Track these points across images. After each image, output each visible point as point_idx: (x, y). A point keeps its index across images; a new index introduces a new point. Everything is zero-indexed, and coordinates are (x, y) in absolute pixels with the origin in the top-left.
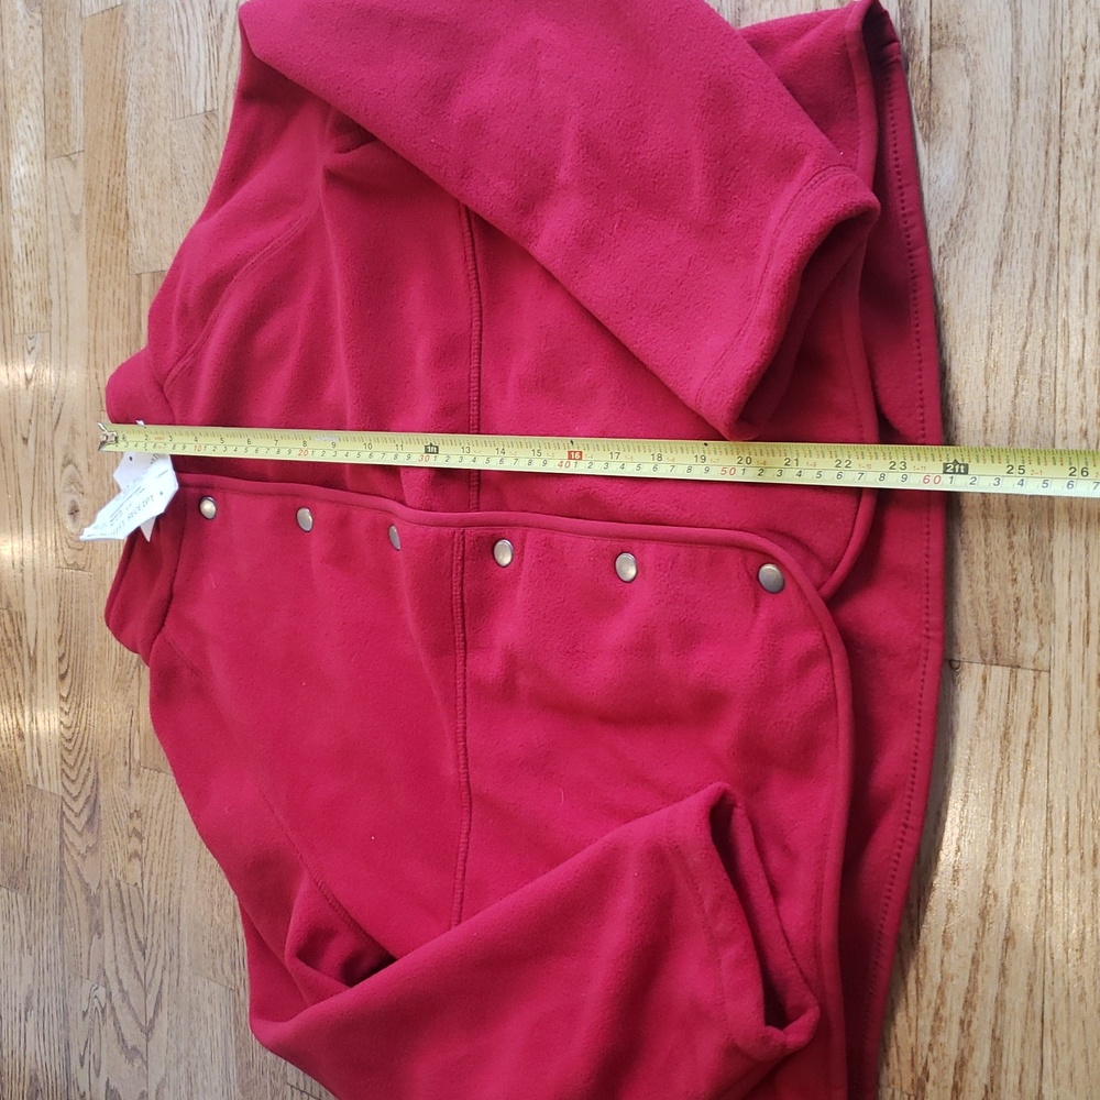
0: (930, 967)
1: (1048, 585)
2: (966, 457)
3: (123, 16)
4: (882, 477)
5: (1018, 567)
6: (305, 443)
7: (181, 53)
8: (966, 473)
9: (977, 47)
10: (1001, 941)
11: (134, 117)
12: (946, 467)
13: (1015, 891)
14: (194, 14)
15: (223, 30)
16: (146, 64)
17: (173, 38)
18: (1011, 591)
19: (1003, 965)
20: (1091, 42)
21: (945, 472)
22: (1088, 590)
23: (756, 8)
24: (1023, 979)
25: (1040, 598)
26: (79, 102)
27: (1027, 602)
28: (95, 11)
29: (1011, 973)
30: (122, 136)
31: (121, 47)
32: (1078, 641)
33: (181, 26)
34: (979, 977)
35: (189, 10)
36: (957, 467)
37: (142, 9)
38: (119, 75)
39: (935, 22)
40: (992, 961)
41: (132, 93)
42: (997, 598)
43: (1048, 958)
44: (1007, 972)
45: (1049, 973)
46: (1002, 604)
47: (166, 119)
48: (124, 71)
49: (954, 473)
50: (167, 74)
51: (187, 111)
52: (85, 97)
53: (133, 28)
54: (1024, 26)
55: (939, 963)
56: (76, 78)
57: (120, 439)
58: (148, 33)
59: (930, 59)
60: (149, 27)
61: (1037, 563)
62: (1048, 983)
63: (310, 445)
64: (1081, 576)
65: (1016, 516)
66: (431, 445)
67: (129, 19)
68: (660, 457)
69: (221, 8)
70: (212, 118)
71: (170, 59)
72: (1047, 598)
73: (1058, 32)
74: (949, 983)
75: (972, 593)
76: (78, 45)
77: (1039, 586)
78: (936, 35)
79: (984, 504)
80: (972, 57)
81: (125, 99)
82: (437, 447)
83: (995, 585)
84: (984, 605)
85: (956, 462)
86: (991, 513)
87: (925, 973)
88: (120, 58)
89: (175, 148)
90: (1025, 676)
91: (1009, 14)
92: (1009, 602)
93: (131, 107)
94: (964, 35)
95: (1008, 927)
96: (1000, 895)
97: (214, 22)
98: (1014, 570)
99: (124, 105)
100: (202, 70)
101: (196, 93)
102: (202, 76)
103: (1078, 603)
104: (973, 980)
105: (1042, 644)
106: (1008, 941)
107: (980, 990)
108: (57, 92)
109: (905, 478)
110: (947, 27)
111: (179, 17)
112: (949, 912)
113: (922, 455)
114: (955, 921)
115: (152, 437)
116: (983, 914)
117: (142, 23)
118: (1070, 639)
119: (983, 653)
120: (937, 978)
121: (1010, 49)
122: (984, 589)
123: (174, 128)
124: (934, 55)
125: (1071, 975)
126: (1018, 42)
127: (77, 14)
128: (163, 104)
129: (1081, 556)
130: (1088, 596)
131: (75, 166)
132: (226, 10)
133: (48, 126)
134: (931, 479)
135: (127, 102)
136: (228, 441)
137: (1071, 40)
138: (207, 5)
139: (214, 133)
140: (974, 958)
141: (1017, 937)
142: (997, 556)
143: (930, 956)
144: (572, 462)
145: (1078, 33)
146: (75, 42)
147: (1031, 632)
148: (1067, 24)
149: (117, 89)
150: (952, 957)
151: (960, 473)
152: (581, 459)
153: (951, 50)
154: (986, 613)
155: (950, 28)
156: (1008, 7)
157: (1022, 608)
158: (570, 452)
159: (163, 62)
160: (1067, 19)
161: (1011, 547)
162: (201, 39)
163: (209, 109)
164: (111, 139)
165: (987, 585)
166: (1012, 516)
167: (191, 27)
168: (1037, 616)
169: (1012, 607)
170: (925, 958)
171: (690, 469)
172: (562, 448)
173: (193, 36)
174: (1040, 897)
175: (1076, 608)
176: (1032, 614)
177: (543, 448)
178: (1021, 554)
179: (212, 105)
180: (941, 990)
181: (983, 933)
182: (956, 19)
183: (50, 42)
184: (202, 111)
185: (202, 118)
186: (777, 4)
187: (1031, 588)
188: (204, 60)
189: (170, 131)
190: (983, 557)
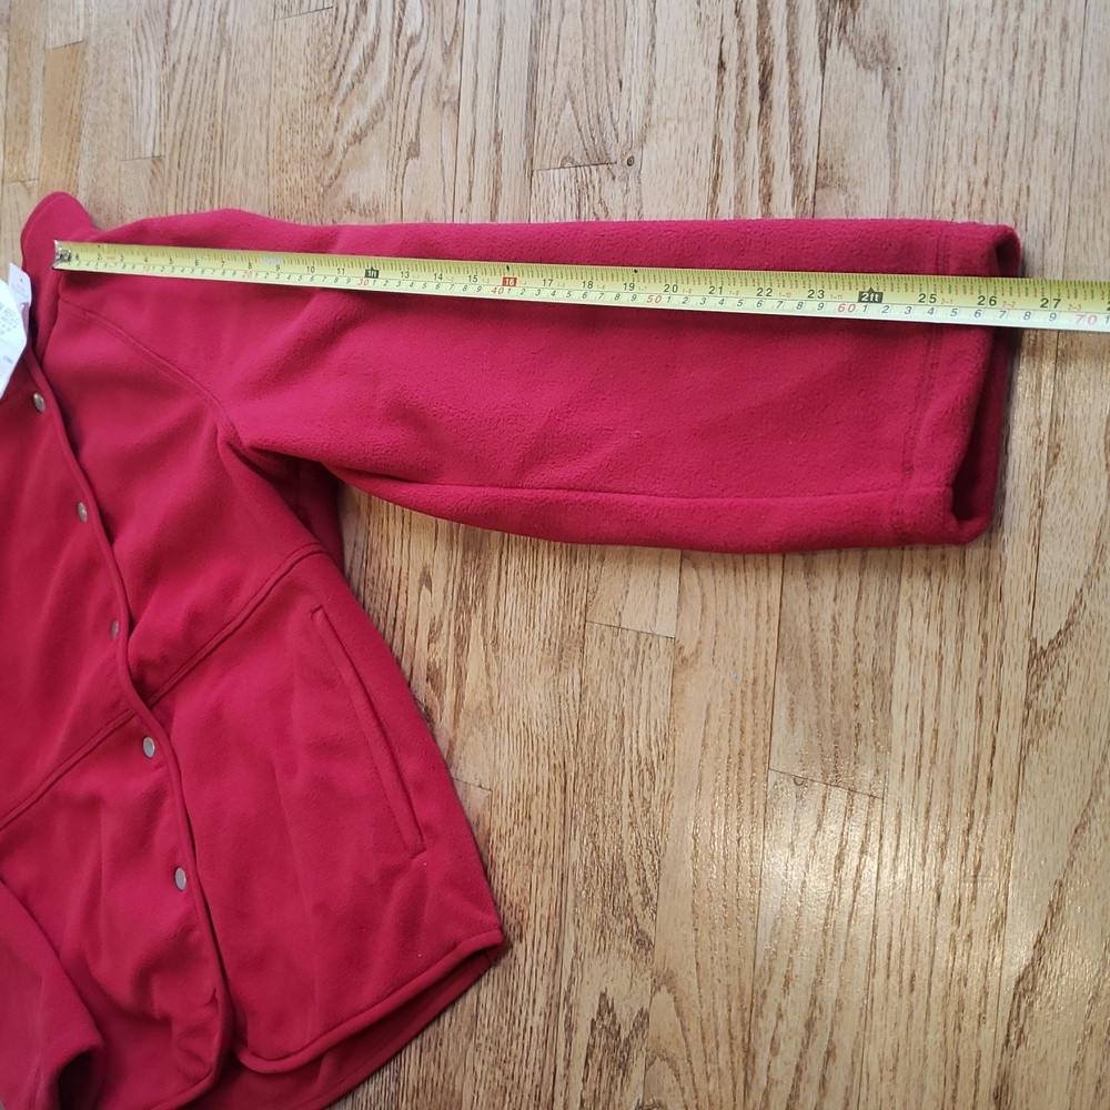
0: (758, 1070)
1: (887, 715)
2: (881, 285)
3: (84, 53)
4: (800, 305)
5: (861, 695)
6: (250, 265)
7: (134, 97)
8: (880, 301)
9: (857, 190)
10: (823, 1054)
11: (87, 153)
12: (861, 296)
13: (839, 1005)
14: (149, 60)
15: (174, 80)
16: (102, 104)
17: (128, 80)
18: (853, 715)
19: (823, 1076)
20: (961, 200)
21: (860, 301)
22: (922, 724)
23: (661, 127)
24: (841, 1093)
25: (879, 726)
26: (37, 130)
27: (866, 728)
28: (58, 45)
29: (830, 1085)
30: (75, 169)
31: (79, 83)
32: (910, 772)
33: (136, 70)
34: (801, 1086)
35: (145, 56)
36: (872, 296)
37: (101, 49)
38: (76, 111)
39: (821, 161)
40: (814, 1069)
41: (87, 130)
42: (840, 722)
43: (864, 1075)
44: (827, 1084)
45: (864, 1089)
46: (844, 729)
47: (116, 158)
48: (81, 106)
49: (869, 301)
50: (121, 115)
51: (137, 153)
52: (43, 127)
53: (92, 66)
54: (901, 175)
55: (766, 1067)
56: (36, 107)
57: (73, 258)
58: (105, 72)
59: (814, 197)
60: (106, 67)
61: (878, 694)
62: (863, 1098)
63: (255, 266)
64: (916, 710)
65: (861, 645)
66: (372, 269)
67: (89, 58)
68: (591, 284)
69: (174, 58)
70: (158, 163)
71: (124, 101)
72: (886, 727)
73: (931, 186)
74: (774, 1088)
75: (819, 713)
76: (40, 76)
77: (878, 714)
78: (822, 174)
79: (834, 629)
80: (852, 199)
81: (80, 133)
82: (378, 272)
83: (839, 709)
84: (828, 726)
85: (871, 291)
86: (840, 638)
87: (753, 1076)
88: (78, 93)
89: (123, 188)
90: (861, 801)
91: (888, 162)
92: (850, 727)
93: (85, 143)
94: (846, 177)
95: (830, 1041)
96: (824, 1009)
97: (167, 70)
98: (856, 697)
99: (79, 140)
100: (153, 115)
101: (146, 137)
102: (153, 121)
103: (913, 736)
104: (795, 1087)
105: (878, 771)
106: (830, 1054)
107: (801, 1099)
108: (18, 118)
109: (821, 307)
110: (831, 168)
111: (135, 60)
112: (778, 1019)
113: (840, 284)
114: (783, 1028)
115: (104, 256)
116: (809, 1025)
117: (100, 62)
118: (903, 770)
119: (825, 773)
120: (763, 1083)
121: (888, 197)
122: (828, 711)
123: (123, 169)
124: (819, 192)
125: (884, 1093)
126: (895, 190)
127: (41, 47)
128: (115, 143)
129: (918, 691)
130: (922, 730)
131: (30, 193)
132: (179, 60)
133: (7, 150)
134: (846, 307)
135: (82, 138)
136: (176, 261)
137: (943, 195)
138: (161, 53)
139: (159, 179)
140: (797, 1067)
141: (838, 1051)
142: (842, 680)
143: (758, 1060)
144: (506, 288)
145: (949, 189)
146: (37, 73)
147: (868, 760)
148: (940, 179)
149: (73, 123)
150: (778, 1063)
151: (874, 301)
152: (515, 285)
153: (834, 190)
154: (830, 735)
155: (835, 169)
156: (888, 156)
157: (862, 734)
158: (505, 279)
159: (117, 102)
160: (940, 175)
161: (856, 675)
162: (153, 84)
163: (156, 154)
164: (64, 171)
165: (832, 709)
166: (858, 644)
167: (145, 73)
168: (875, 743)
169: (853, 732)
170: (754, 1062)
171: (618, 296)
172: (498, 274)
173: (147, 81)
174: (861, 1015)
175: (910, 740)
176: (871, 741)
177: (479, 274)
178: (864, 681)
179: (160, 150)
180: (766, 1094)
181: (808, 1043)
182: (840, 161)
183: (15, 68)
184: (149, 154)
185: (149, 162)
186: (681, 126)
187: (871, 715)
188: (155, 106)
189: (120, 172)
190: (829, 680)
